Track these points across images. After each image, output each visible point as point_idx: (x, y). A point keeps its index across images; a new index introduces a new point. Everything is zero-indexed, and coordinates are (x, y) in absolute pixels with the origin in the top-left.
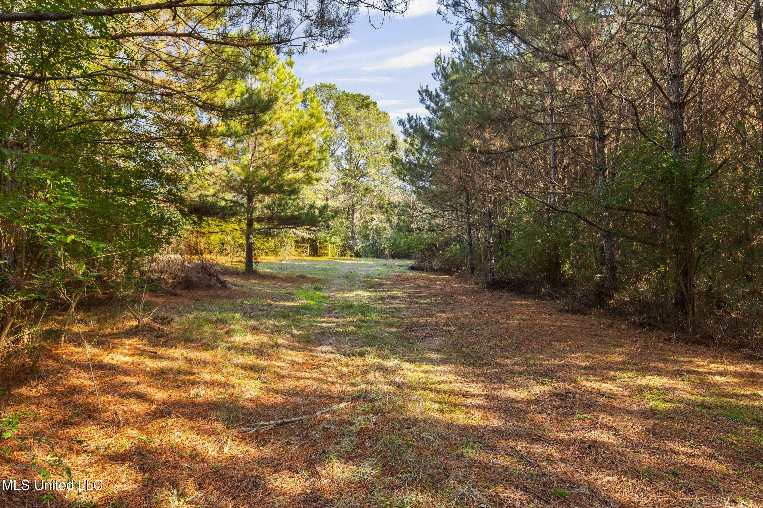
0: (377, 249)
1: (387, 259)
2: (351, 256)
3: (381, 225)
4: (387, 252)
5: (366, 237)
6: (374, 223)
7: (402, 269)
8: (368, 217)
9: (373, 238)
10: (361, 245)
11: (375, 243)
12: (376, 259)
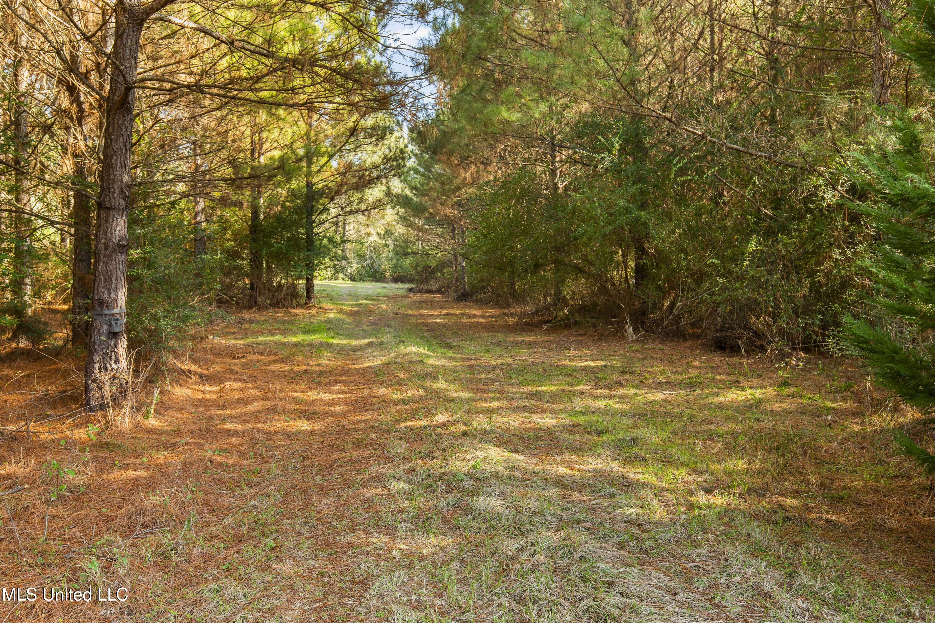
0: (376, 271)
1: (388, 283)
2: (343, 279)
3: (380, 241)
4: (388, 274)
5: (361, 257)
6: (371, 239)
7: (401, 291)
8: (364, 231)
9: (371, 258)
10: (355, 266)
11: (372, 264)
12: (374, 283)
